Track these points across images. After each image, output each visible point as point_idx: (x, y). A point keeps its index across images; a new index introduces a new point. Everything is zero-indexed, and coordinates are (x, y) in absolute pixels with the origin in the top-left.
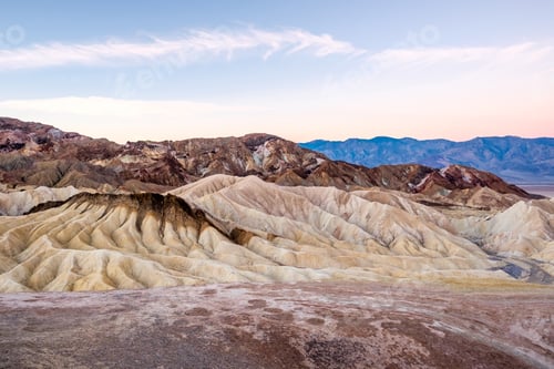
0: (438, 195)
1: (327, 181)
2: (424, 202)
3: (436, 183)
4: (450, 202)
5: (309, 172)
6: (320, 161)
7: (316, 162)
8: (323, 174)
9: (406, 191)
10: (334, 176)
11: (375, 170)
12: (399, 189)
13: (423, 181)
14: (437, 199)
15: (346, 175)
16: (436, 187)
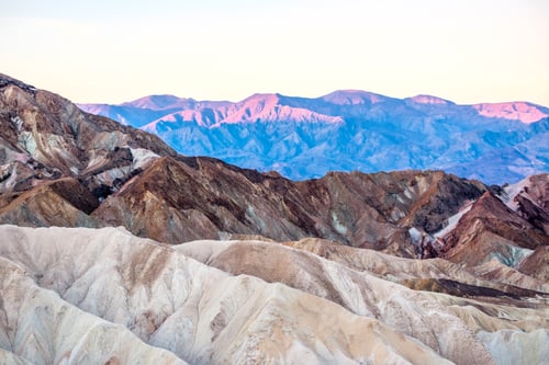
0: (494, 263)
1: (159, 220)
2: (448, 286)
3: (489, 227)
4: (528, 283)
5: (105, 191)
6: (142, 157)
7: (130, 159)
8: (149, 197)
9: (403, 253)
10: (183, 204)
11: (314, 186)
12: (380, 246)
13: (453, 222)
14: (491, 276)
15: (220, 202)
16: (488, 239)
